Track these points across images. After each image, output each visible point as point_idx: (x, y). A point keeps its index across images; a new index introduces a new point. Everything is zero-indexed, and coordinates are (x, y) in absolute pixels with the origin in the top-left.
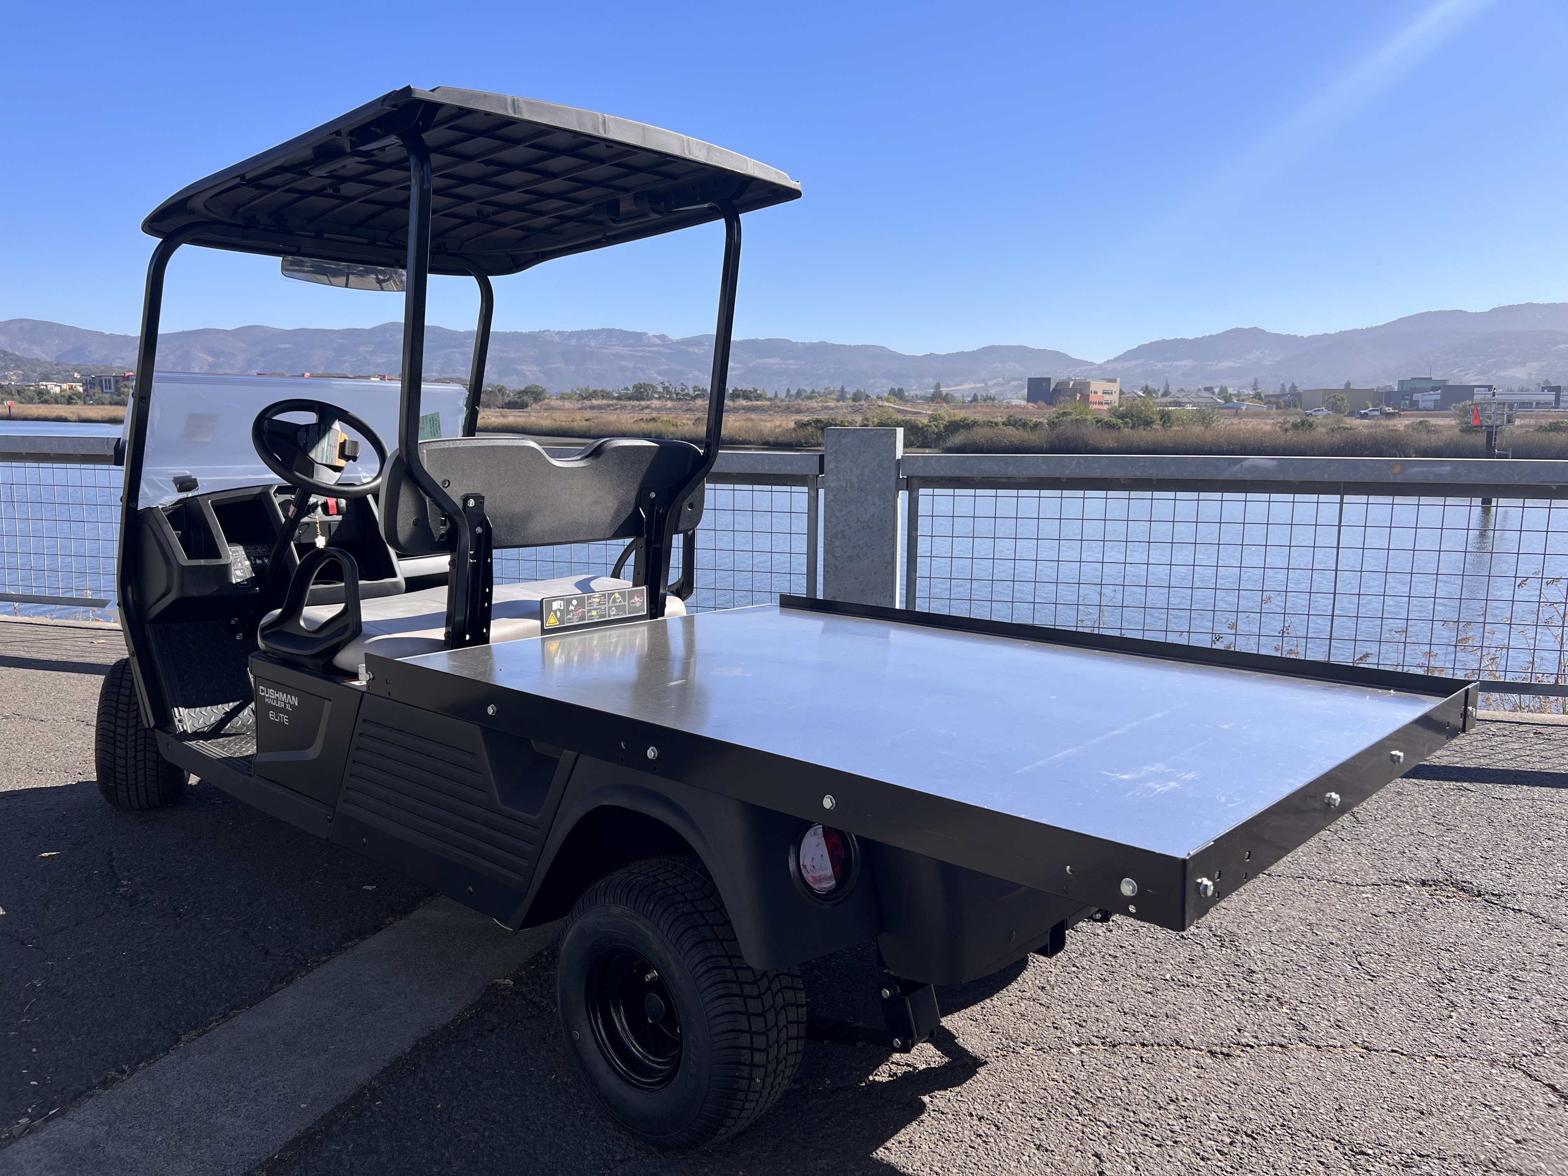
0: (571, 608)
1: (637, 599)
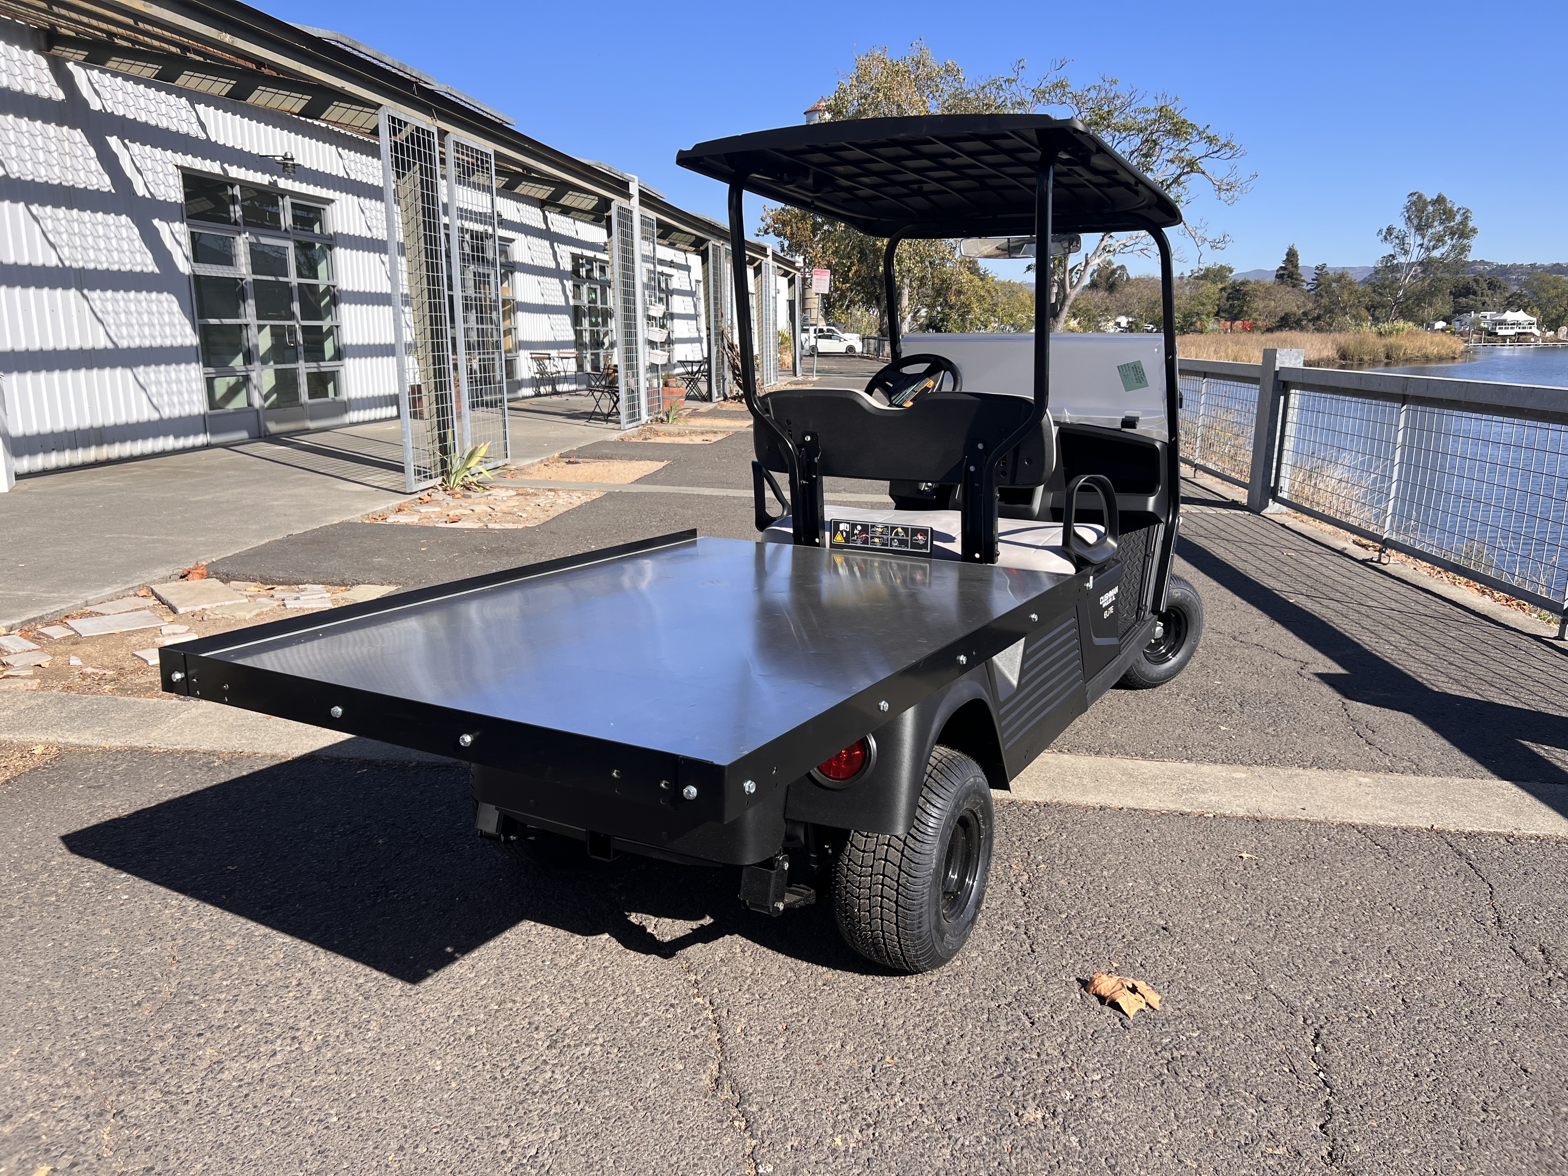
0: (856, 532)
1: (920, 537)
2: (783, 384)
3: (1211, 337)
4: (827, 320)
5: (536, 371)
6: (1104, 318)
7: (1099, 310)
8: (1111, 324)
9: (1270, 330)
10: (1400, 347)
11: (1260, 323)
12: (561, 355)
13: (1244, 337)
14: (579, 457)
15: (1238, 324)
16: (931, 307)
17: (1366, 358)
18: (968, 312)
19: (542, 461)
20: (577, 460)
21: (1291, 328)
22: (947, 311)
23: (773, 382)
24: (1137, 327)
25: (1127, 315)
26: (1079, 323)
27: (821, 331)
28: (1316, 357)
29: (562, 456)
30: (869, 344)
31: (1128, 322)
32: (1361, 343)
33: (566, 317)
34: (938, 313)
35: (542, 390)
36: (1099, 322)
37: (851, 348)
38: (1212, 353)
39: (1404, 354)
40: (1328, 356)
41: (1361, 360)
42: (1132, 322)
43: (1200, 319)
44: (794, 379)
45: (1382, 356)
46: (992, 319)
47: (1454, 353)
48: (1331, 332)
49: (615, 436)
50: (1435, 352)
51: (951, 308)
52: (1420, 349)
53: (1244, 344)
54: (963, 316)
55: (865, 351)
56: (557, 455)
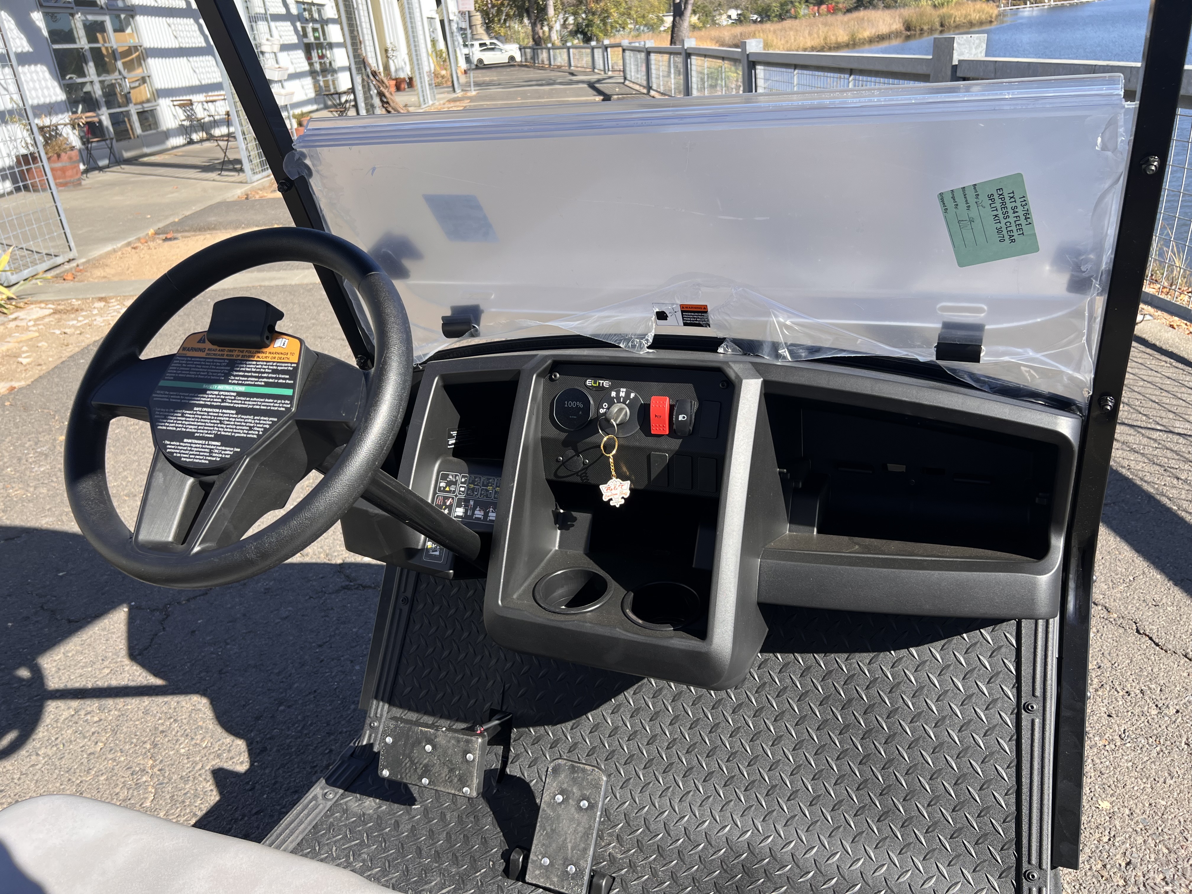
2: (442, 102)
3: (804, 21)
4: (489, 34)
5: (183, 118)
6: (717, 12)
7: (713, 6)
8: (724, 17)
9: (849, 11)
10: (950, 16)
11: (840, 6)
12: (208, 99)
13: (830, 19)
14: (177, 231)
15: (824, 7)
16: (575, 14)
17: (925, 28)
18: (608, 17)
19: (129, 244)
20: (176, 235)
21: (866, 8)
22: (590, 17)
23: (431, 103)
24: (745, 17)
25: (737, 7)
26: (699, 19)
27: (485, 44)
28: (888, 31)
29: (157, 233)
30: (525, 52)
31: (738, 15)
32: (921, 15)
33: (210, 58)
34: (583, 19)
35: (195, 137)
36: (715, 16)
37: (512, 58)
38: (807, 35)
39: (954, 21)
40: (896, 29)
41: (922, 30)
42: (740, 14)
43: (794, 7)
44: (454, 95)
45: (937, 25)
46: (629, 21)
47: (991, 17)
48: (897, 8)
49: (238, 192)
50: (977, 18)
51: (594, 14)
52: (966, 16)
53: (831, 25)
54: (604, 21)
55: (523, 60)
56: (151, 231)
